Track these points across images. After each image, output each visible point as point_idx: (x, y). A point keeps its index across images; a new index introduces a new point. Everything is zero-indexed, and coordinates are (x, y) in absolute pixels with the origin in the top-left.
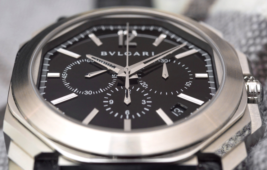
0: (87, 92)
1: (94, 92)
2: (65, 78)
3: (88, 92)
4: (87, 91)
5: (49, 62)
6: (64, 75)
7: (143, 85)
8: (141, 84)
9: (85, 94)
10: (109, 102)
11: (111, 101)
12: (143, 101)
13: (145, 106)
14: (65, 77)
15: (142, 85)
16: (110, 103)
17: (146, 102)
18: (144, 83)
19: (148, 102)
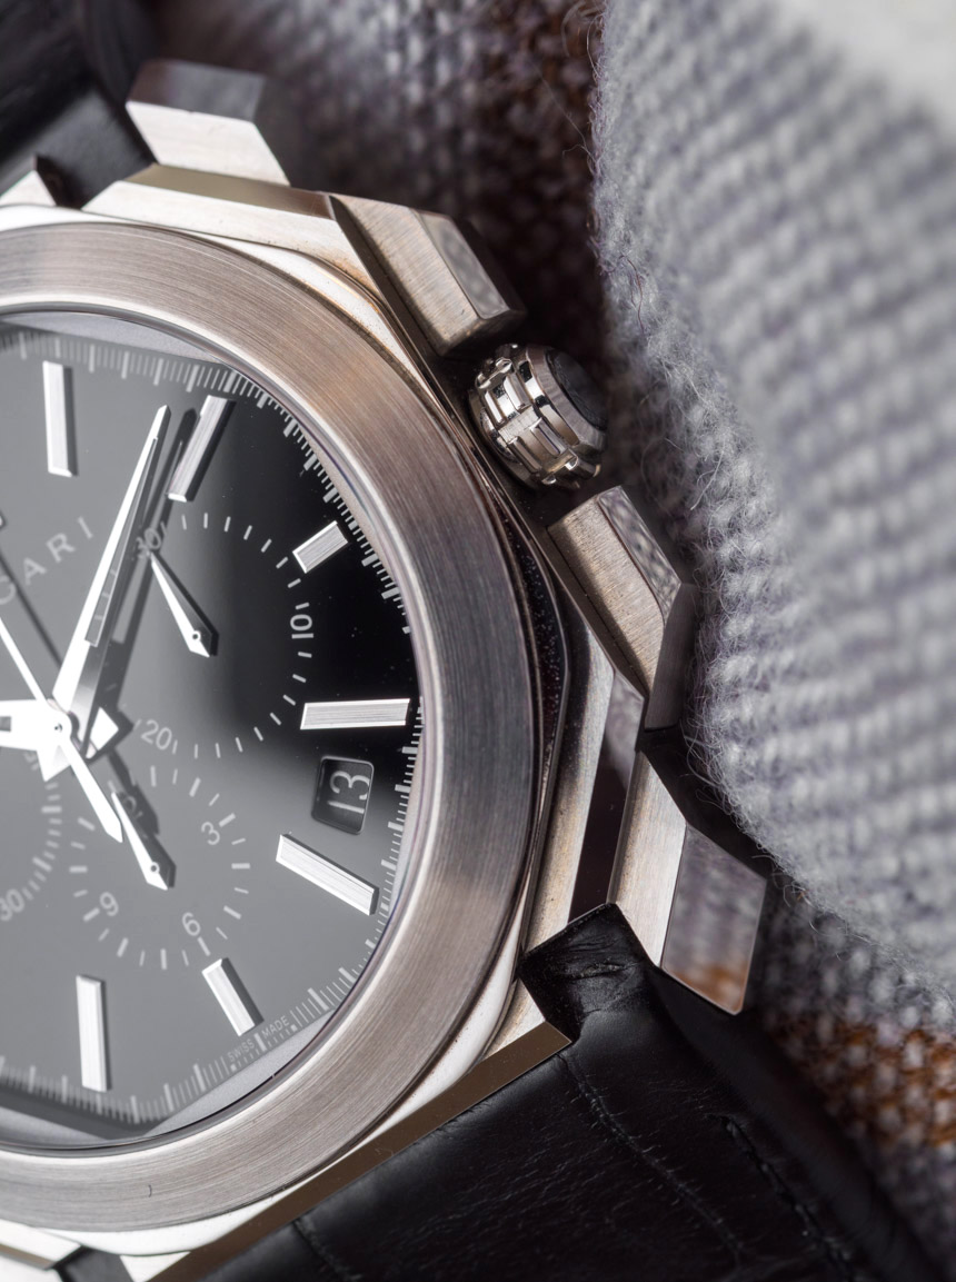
0: (4, 907)
1: (25, 891)
3: (7, 904)
4: (3, 902)
7: (154, 738)
8: (145, 737)
10: (103, 912)
16: (111, 914)
17: (217, 827)
18: (152, 727)
19: (222, 823)
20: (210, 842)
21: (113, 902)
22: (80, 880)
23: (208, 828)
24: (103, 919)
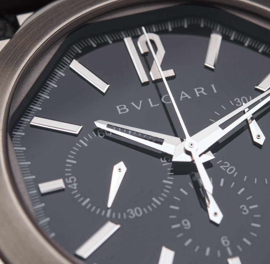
0: (132, 213)
1: (145, 209)
2: (75, 188)
3: (134, 212)
4: (132, 211)
5: (27, 155)
6: (71, 181)
7: (226, 168)
8: (221, 167)
9: (130, 217)
10: (182, 226)
11: (186, 223)
12: (241, 207)
13: (250, 218)
14: (75, 185)
15: (224, 169)
16: (186, 228)
17: (248, 208)
18: (227, 164)
19: (251, 207)
20: (243, 213)
21: (189, 224)
22: (174, 212)
23: (243, 207)
24: (181, 229)
